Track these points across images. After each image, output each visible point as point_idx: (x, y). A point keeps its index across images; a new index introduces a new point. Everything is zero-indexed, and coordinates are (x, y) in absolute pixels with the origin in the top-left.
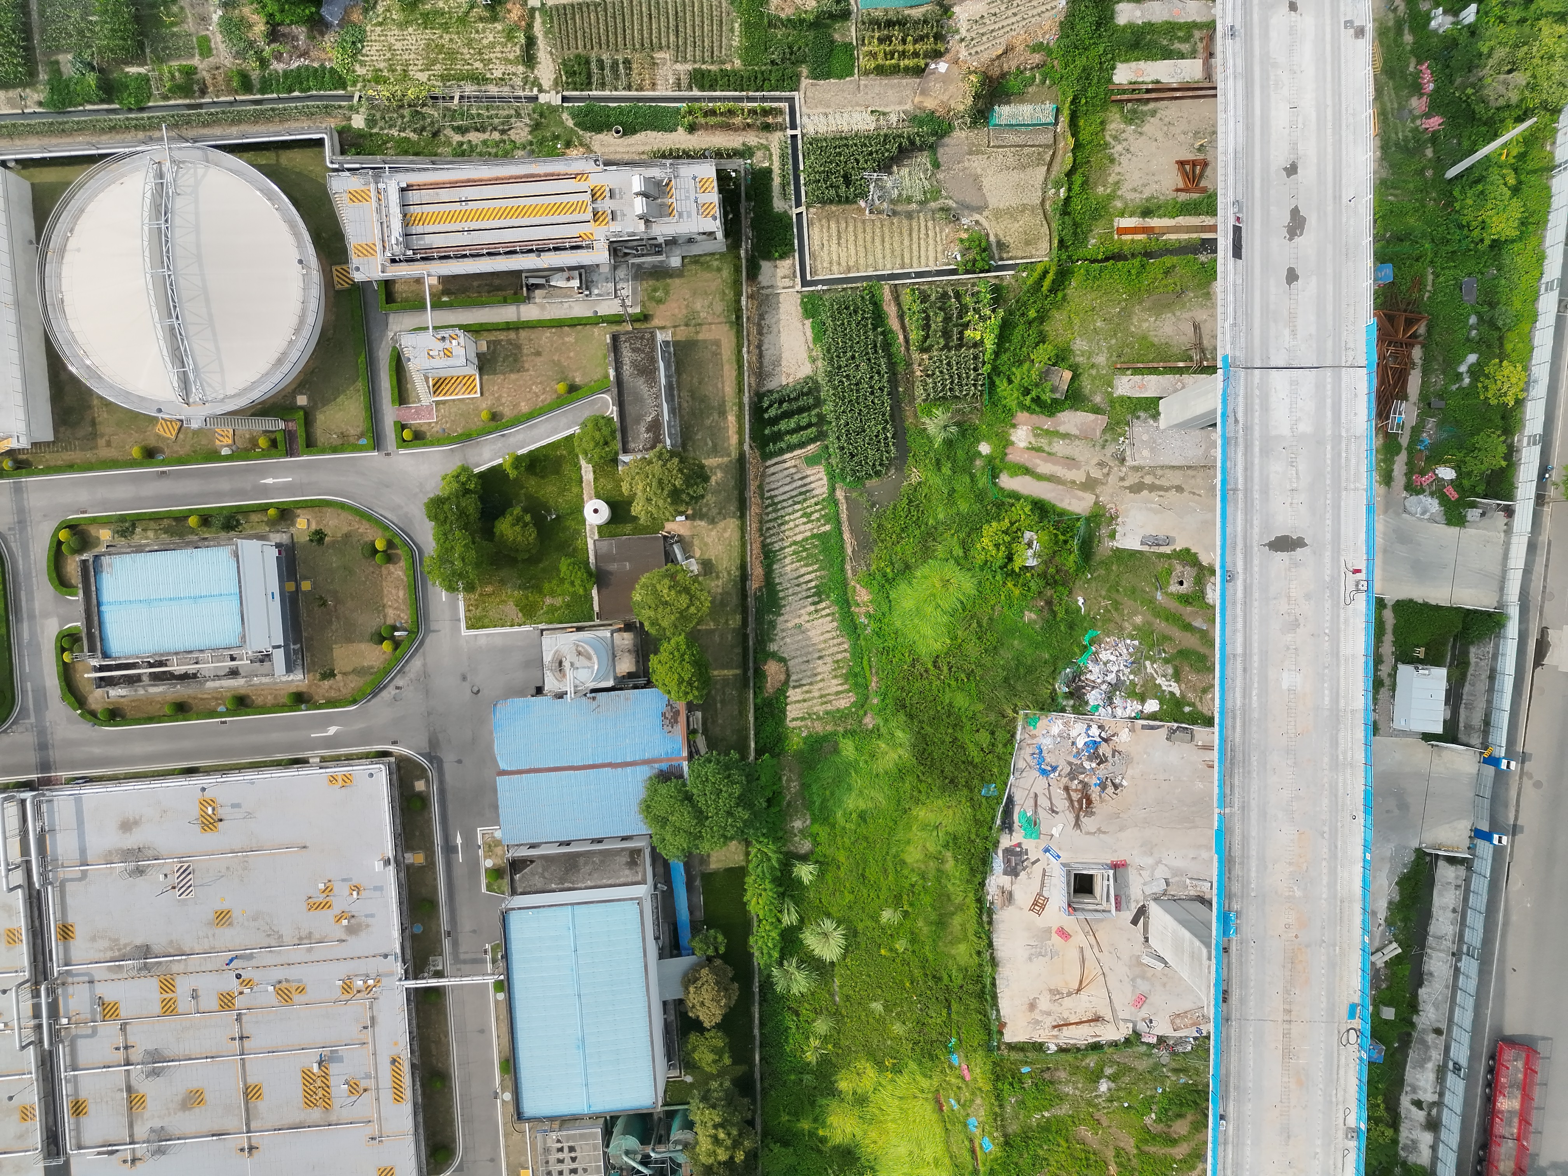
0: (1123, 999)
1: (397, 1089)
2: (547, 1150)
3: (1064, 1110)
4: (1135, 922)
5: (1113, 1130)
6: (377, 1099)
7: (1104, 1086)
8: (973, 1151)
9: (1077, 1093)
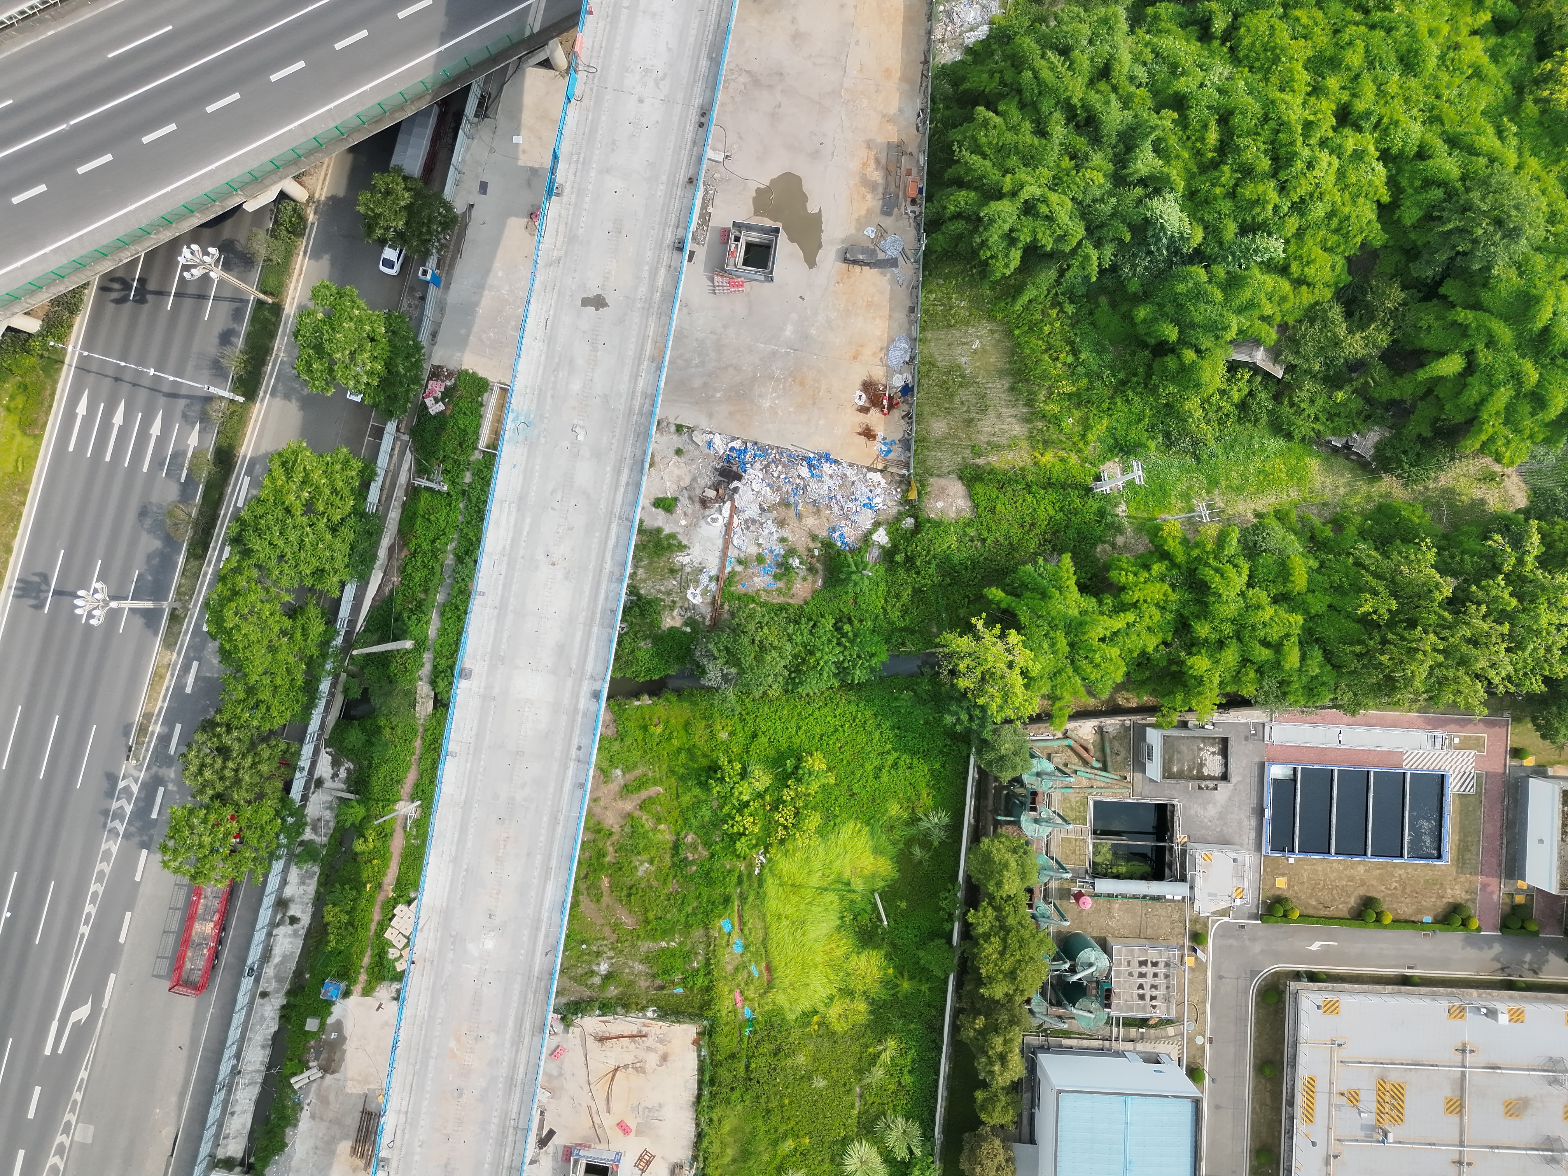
0: (573, 1058)
1: (1311, 1091)
2: (1167, 999)
3: (646, 946)
4: (551, 1133)
5: (600, 921)
6: (1331, 1083)
7: (604, 968)
8: (742, 923)
9: (630, 963)
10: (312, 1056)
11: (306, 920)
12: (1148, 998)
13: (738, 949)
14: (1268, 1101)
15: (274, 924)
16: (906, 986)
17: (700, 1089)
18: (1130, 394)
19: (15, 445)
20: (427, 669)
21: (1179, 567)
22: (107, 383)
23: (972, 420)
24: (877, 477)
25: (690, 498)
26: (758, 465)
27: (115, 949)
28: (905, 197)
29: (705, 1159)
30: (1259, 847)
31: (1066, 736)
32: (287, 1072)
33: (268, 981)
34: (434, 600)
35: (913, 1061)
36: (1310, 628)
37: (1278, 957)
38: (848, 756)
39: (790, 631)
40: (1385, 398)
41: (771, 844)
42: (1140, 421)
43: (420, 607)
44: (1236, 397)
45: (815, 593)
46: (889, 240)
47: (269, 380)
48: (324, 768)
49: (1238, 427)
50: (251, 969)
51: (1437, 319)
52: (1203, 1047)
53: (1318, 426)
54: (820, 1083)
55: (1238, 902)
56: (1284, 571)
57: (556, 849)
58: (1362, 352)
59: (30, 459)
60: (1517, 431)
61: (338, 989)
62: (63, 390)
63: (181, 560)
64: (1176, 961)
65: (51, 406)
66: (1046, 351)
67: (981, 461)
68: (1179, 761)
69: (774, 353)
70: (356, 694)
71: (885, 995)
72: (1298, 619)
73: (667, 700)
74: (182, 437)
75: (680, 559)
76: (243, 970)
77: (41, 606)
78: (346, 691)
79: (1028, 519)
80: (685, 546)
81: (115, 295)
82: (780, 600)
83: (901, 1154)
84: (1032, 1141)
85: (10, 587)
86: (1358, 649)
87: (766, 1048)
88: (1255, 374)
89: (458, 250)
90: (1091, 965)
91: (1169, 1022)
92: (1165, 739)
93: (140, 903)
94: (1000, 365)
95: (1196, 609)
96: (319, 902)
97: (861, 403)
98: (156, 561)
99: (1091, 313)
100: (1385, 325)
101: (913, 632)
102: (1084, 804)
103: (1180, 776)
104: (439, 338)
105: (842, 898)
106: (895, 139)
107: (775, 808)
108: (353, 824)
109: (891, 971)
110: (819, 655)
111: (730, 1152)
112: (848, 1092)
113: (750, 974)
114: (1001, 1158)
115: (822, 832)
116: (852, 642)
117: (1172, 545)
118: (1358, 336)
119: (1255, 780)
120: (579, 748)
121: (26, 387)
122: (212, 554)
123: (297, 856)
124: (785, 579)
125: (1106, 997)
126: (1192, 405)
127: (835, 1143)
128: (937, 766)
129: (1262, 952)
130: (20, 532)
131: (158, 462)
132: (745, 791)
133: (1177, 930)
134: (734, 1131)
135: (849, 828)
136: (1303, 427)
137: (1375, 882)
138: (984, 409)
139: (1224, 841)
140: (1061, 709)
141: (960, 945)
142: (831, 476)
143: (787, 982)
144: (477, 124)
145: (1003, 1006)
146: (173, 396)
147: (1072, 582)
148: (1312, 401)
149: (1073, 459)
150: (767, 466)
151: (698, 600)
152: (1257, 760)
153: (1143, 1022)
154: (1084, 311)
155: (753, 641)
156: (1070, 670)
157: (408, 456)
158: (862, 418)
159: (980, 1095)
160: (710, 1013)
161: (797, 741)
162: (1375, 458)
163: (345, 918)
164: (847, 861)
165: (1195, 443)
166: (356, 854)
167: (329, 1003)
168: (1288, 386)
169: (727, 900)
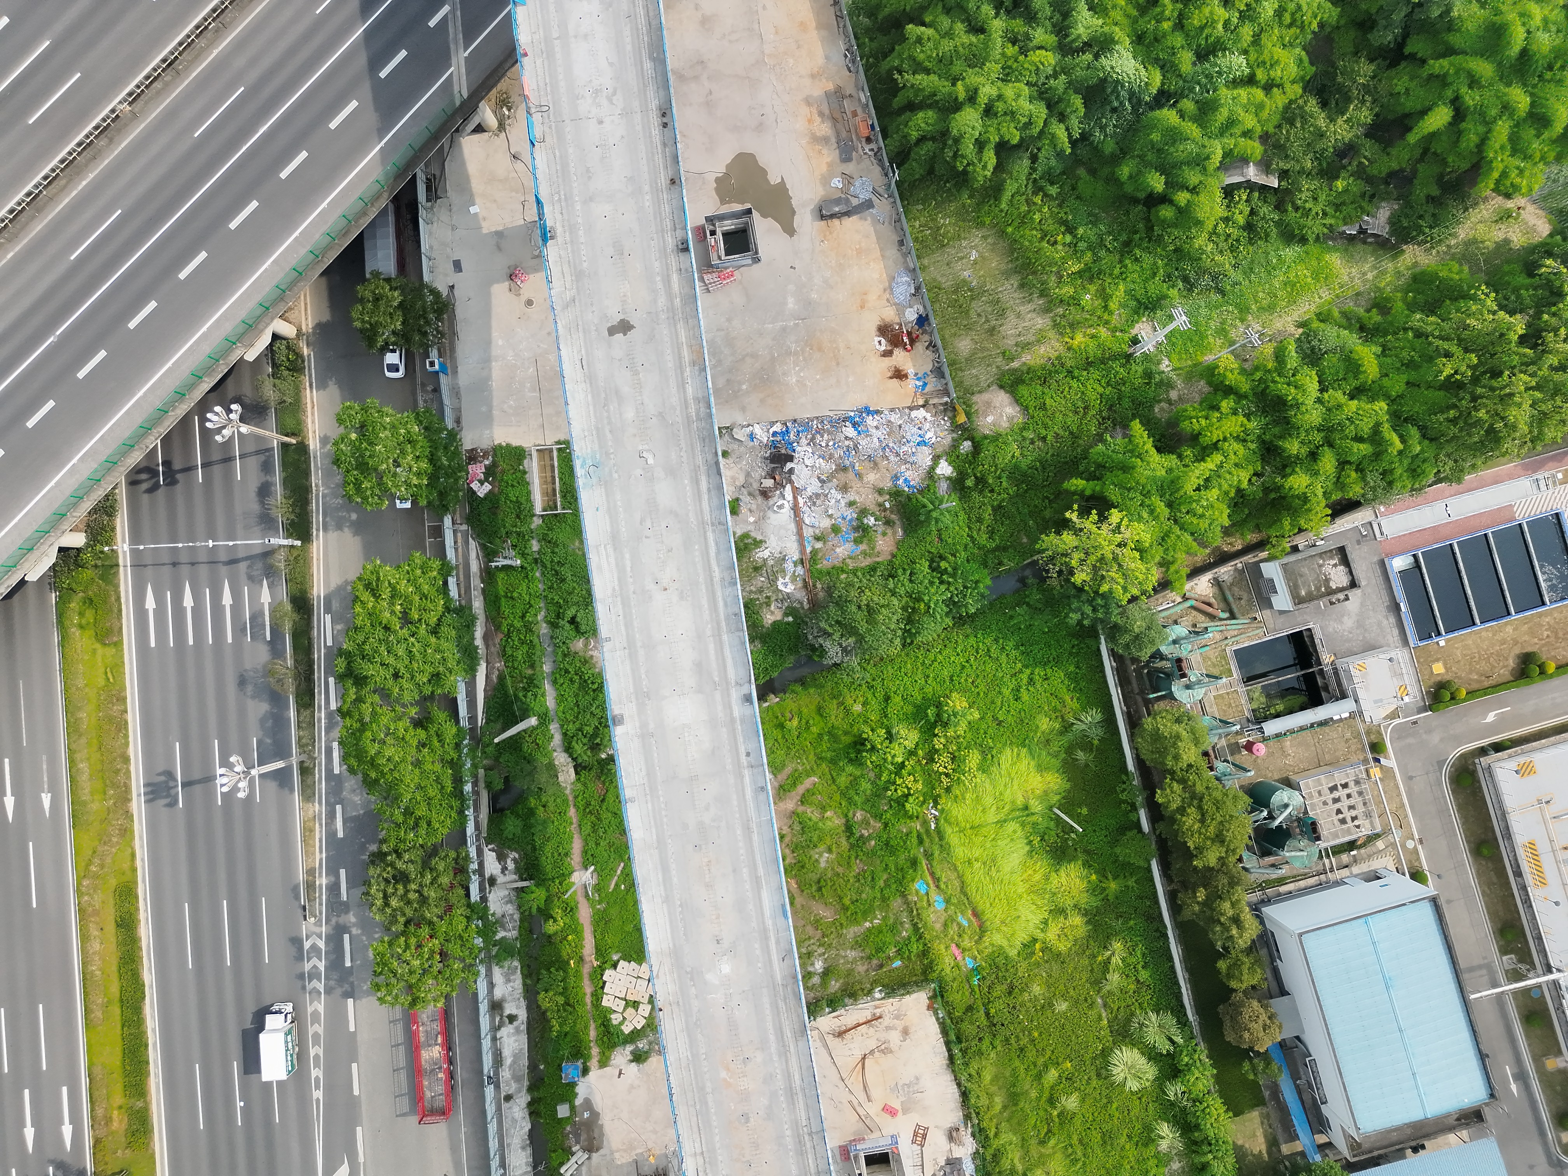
1: (1533, 855)
2: (1368, 815)
3: (852, 932)
5: (801, 923)
7: (819, 966)
8: (936, 880)
9: (842, 953)
10: (573, 1141)
11: (523, 1015)
12: (1349, 820)
13: (940, 905)
14: (1495, 879)
15: (495, 1029)
16: (1113, 886)
17: (949, 1050)
18: (1138, 252)
19: (99, 659)
20: (557, 739)
21: (1245, 396)
22: (167, 570)
23: (994, 328)
24: (921, 413)
25: (750, 494)
26: (804, 441)
27: (353, 1103)
28: (859, 139)
29: (978, 1114)
30: (1405, 642)
31: (1185, 598)
32: (555, 1164)
33: (508, 1084)
34: (542, 672)
35: (1144, 955)
36: (1395, 412)
37: (1458, 740)
38: (982, 688)
39: (891, 586)
40: (1385, 171)
41: (939, 796)
42: (1155, 274)
43: (531, 683)
44: (1241, 220)
45: (899, 544)
46: (857, 184)
47: (317, 518)
48: (492, 866)
49: (1251, 248)
50: (489, 1077)
51: (1412, 79)
52: (1415, 849)
53: (1328, 221)
54: (1062, 1006)
55: (1407, 699)
56: (1352, 366)
57: (758, 857)
58: (1348, 136)
59: (117, 667)
60: (1526, 157)
61: (576, 1068)
62: (127, 592)
63: (292, 713)
64: (1364, 776)
65: (120, 611)
66: (1042, 239)
67: (1015, 364)
68: (1304, 584)
69: (784, 329)
70: (499, 785)
71: (1095, 902)
72: (1381, 406)
73: (793, 691)
74: (255, 598)
75: (760, 555)
76: (483, 1080)
77: (173, 803)
78: (488, 786)
79: (1080, 403)
80: (761, 542)
81: (145, 486)
82: (867, 562)
83: (1164, 1047)
84: (1283, 992)
85: (139, 795)
86: (1452, 413)
87: (1000, 989)
88: (1251, 191)
89: (454, 334)
90: (1286, 806)
91: (1377, 836)
92: (1284, 567)
93: (362, 1051)
94: (1003, 267)
95: (1276, 430)
96: (530, 994)
97: (883, 348)
98: (270, 723)
99: (1074, 188)
100: (1363, 102)
101: (1005, 549)
102: (1224, 657)
103: (1311, 598)
104: (464, 423)
105: (1023, 825)
106: (830, 86)
107: (931, 760)
108: (539, 909)
109: (1094, 877)
110: (926, 598)
111: (999, 1101)
112: (1091, 1006)
113: (959, 925)
114: (1264, 1017)
115: (983, 768)
116: (954, 576)
117: (1233, 378)
118: (1340, 121)
119: (1381, 580)
120: (748, 754)
121: (91, 600)
122: (320, 699)
123: (496, 956)
124: (865, 541)
125: (1312, 830)
126: (1201, 241)
127: (1094, 1058)
128: (1072, 668)
129: (1442, 740)
130: (131, 739)
131: (239, 630)
132: (898, 753)
133: (1353, 747)
134: (995, 1079)
135: (1007, 756)
136: (1315, 227)
137: (1526, 638)
138: (1002, 314)
139: (1370, 647)
140: (1177, 572)
141: (1153, 829)
142: (877, 428)
143: (997, 921)
144: (432, 208)
145: (1218, 871)
146: (233, 562)
147: (1149, 446)
148: (1315, 199)
149: (1103, 332)
150: (813, 439)
151: (790, 588)
152: (1376, 559)
153: (1351, 845)
154: (1067, 188)
155: (859, 607)
156: (1176, 530)
157: (473, 544)
158: (887, 362)
159: (1222, 965)
160: (935, 975)
161: (929, 690)
162: (1392, 233)
163: (561, 1000)
164: (1016, 787)
165: (1215, 278)
166: (550, 936)
167: (572, 1085)
168: (1287, 191)
169: (914, 863)
